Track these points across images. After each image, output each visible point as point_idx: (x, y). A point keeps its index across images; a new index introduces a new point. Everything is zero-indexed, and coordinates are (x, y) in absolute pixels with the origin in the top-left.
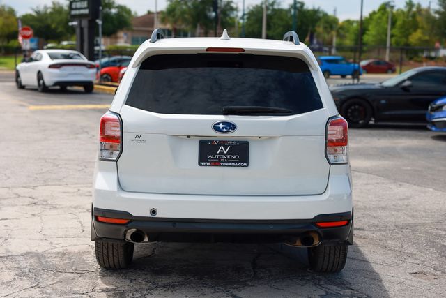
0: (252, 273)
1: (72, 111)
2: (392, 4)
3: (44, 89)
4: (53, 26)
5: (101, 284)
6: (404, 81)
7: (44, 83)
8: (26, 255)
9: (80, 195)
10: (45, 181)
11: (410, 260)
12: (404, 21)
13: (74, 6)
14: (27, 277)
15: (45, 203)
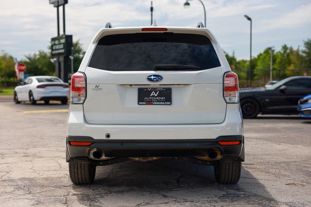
0: (177, 185)
1: (53, 113)
2: (273, 49)
3: (34, 103)
4: (40, 67)
5: (73, 191)
6: (281, 86)
7: (33, 98)
8: (22, 179)
9: (59, 151)
10: (34, 146)
11: (285, 178)
12: (281, 59)
13: (54, 48)
14: (23, 189)
15: (35, 156)
